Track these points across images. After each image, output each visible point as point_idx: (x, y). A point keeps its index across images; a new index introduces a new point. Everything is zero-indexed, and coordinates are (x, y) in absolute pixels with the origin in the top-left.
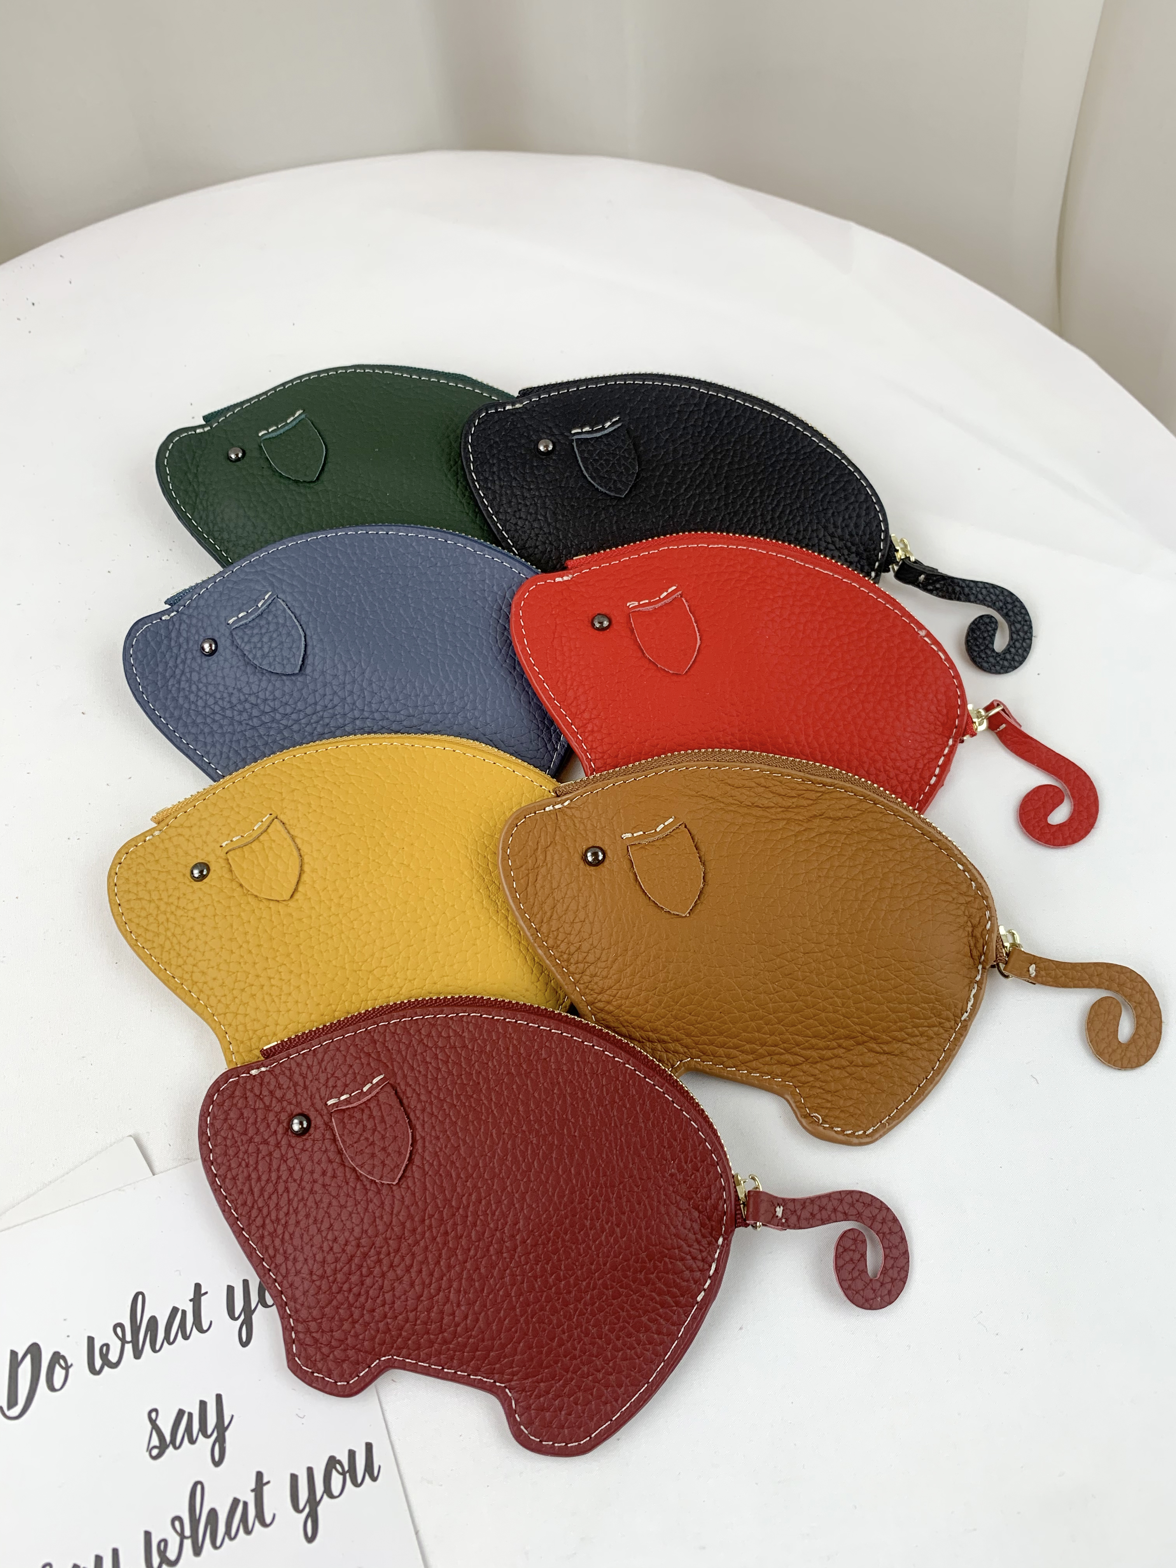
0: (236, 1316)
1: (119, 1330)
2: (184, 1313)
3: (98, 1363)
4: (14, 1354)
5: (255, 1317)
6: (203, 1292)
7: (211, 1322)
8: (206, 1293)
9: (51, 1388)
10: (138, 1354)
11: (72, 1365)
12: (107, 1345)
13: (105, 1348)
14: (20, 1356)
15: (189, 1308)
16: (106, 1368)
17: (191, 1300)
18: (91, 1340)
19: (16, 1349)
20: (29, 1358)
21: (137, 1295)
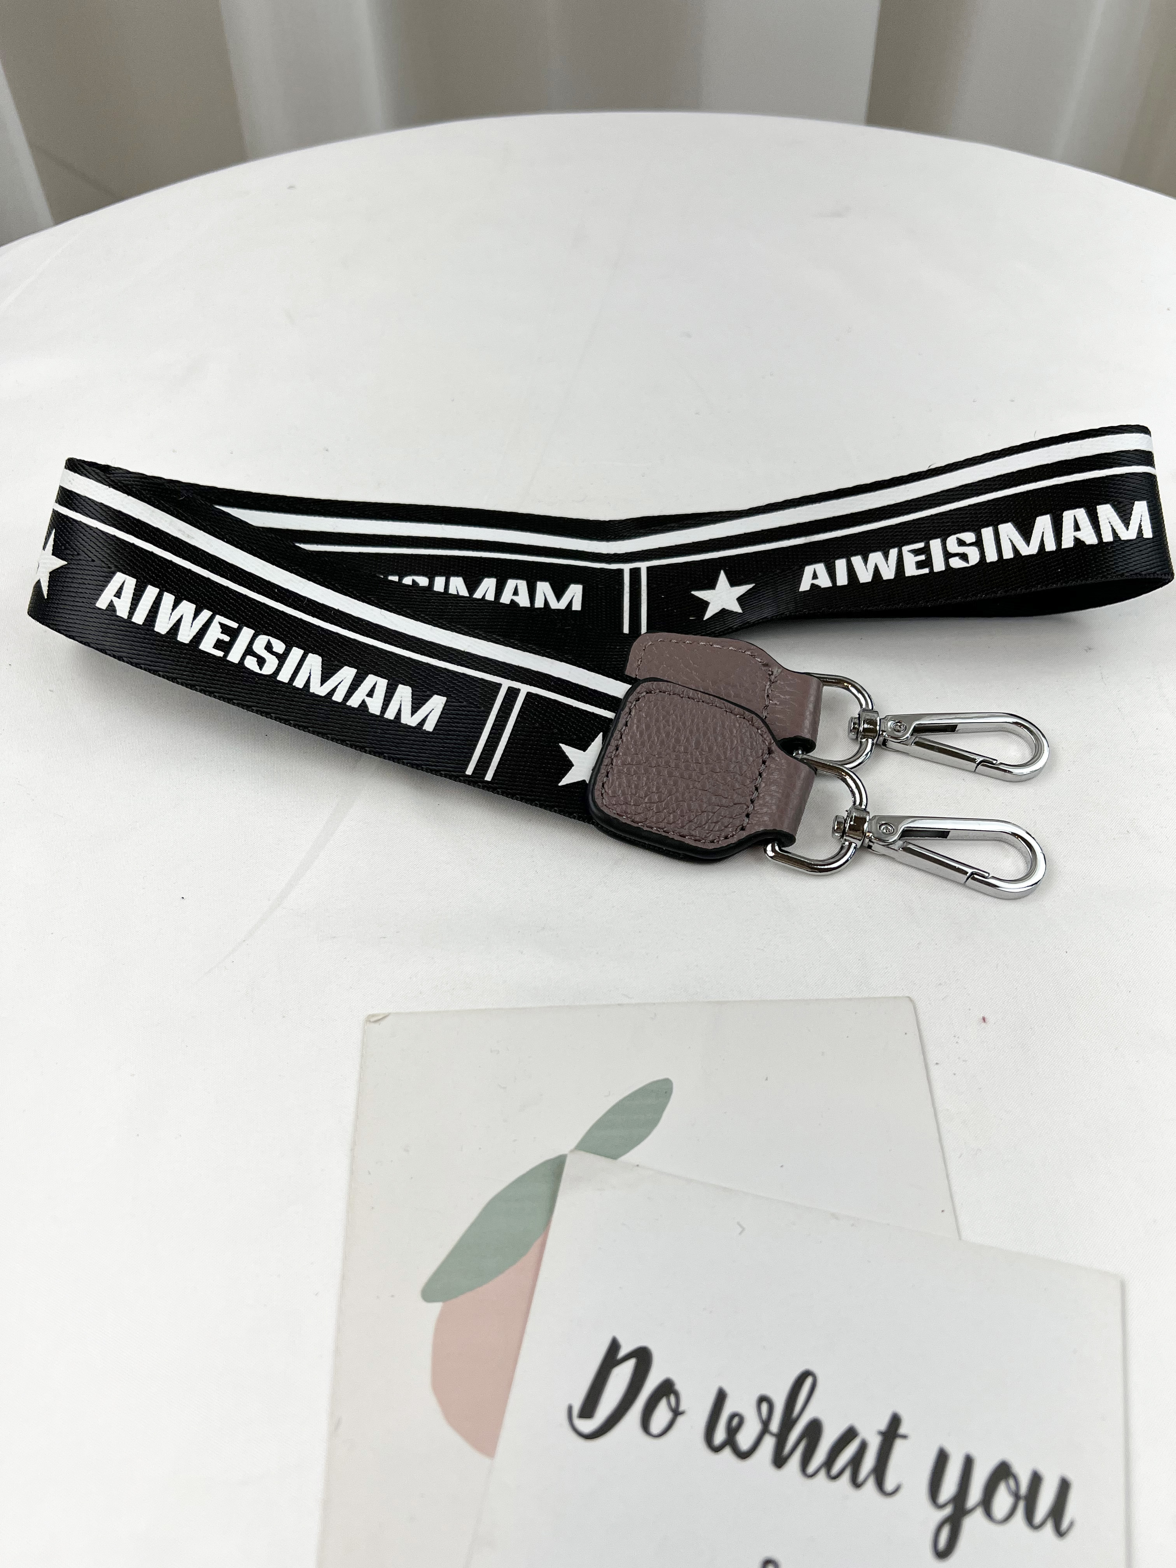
0: (941, 1501)
1: (765, 1407)
2: (864, 1446)
3: (720, 1436)
4: (615, 1345)
5: (967, 1523)
6: (901, 1432)
7: (898, 1489)
8: (904, 1437)
10: (779, 1459)
12: (741, 1418)
13: (736, 1420)
14: (622, 1353)
15: (874, 1444)
16: (727, 1452)
17: (879, 1433)
18: (721, 1397)
19: (621, 1340)
20: (631, 1364)
21: (806, 1374)
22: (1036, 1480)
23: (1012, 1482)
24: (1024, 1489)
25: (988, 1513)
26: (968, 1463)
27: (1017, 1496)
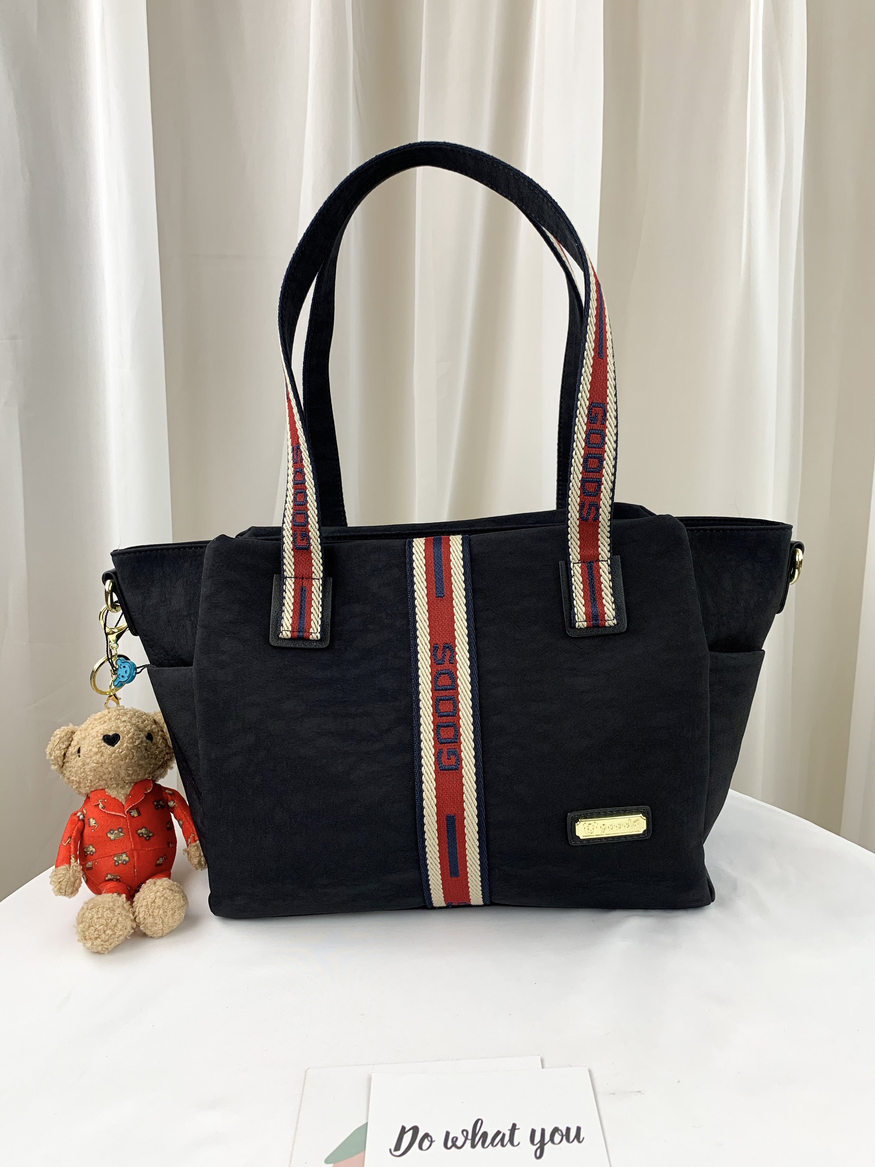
0: (536, 1142)
1: (465, 1133)
2: (504, 1135)
3: (450, 1144)
4: (403, 1128)
5: (546, 1147)
6: (517, 1127)
7: (519, 1144)
8: (519, 1129)
9: (420, 1147)
10: (473, 1146)
11: (434, 1141)
12: (457, 1139)
13: (455, 1139)
14: (407, 1130)
15: (508, 1134)
16: (453, 1148)
17: (509, 1130)
18: (448, 1134)
19: (405, 1126)
20: (411, 1131)
21: (478, 1120)
22: (568, 1129)
23: (560, 1132)
24: (564, 1133)
25: (553, 1142)
26: (543, 1131)
27: (562, 1136)
